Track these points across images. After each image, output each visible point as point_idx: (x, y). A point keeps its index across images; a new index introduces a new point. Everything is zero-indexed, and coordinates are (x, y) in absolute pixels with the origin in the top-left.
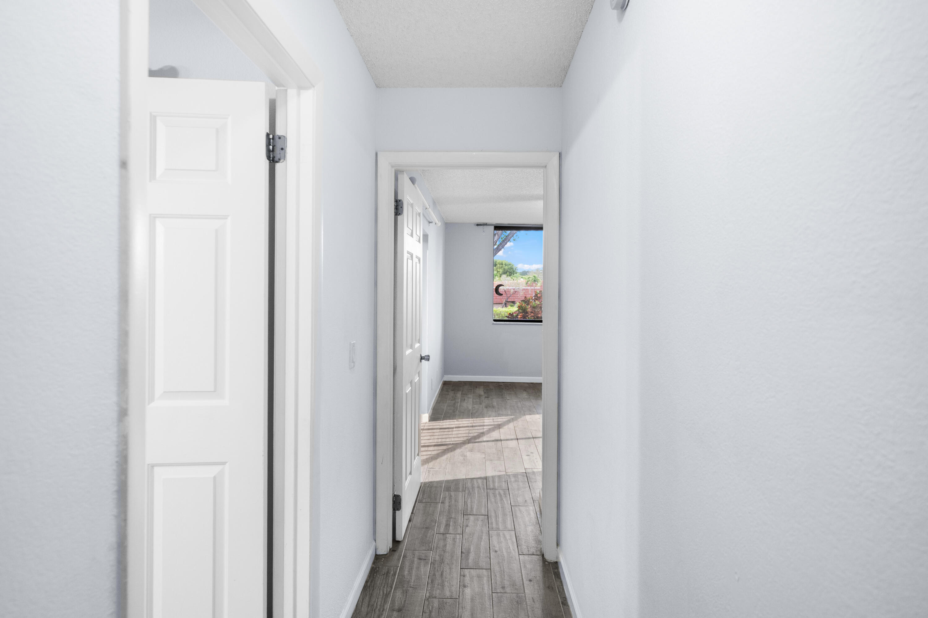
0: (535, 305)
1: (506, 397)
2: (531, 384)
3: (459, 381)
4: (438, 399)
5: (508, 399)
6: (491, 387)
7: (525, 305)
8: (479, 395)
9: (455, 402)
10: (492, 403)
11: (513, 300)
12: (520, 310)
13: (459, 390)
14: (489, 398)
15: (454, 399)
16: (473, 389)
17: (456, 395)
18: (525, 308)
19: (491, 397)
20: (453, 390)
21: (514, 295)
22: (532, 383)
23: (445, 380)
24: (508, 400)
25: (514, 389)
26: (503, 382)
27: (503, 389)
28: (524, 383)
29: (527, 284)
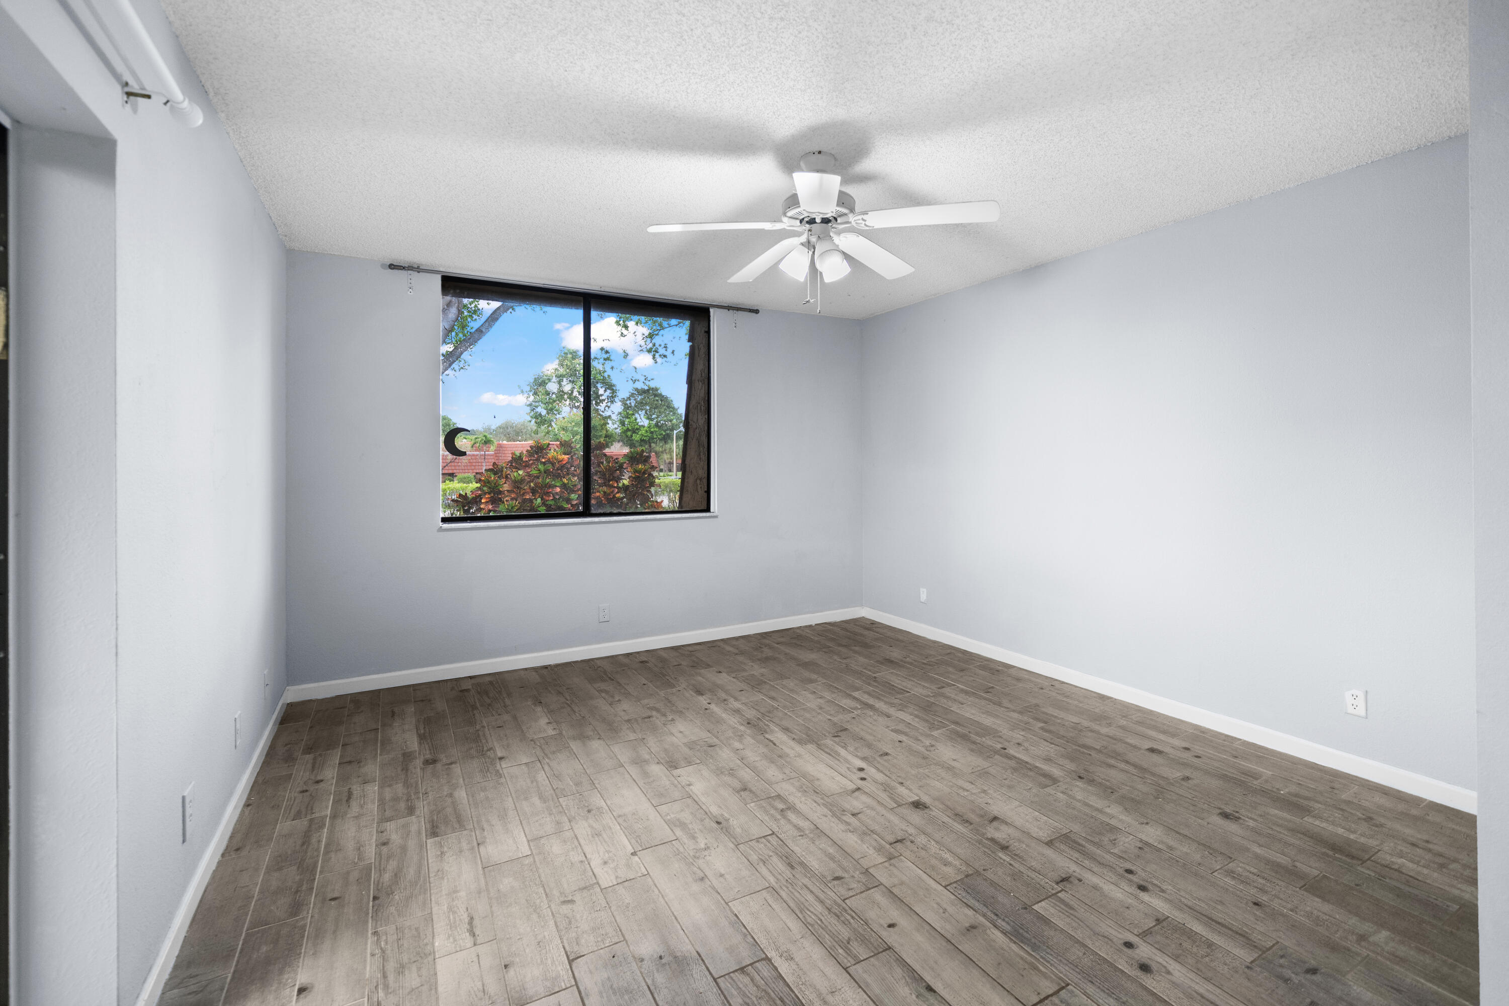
0: (519, 478)
1: (490, 745)
2: (545, 672)
3: (337, 697)
4: (242, 813)
5: (500, 754)
6: (441, 705)
7: (495, 479)
8: (404, 755)
9: (311, 821)
10: (451, 795)
11: (451, 472)
12: (485, 488)
13: (331, 745)
14: (439, 766)
15: (310, 797)
16: (384, 725)
17: (319, 778)
18: (495, 484)
19: (445, 760)
20: (309, 750)
21: (453, 464)
22: (546, 667)
23: (289, 701)
24: (501, 759)
25: (508, 702)
26: (471, 677)
27: (474, 707)
28: (526, 669)
29: (472, 447)
